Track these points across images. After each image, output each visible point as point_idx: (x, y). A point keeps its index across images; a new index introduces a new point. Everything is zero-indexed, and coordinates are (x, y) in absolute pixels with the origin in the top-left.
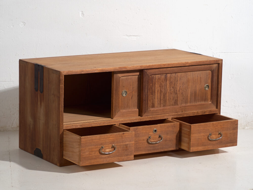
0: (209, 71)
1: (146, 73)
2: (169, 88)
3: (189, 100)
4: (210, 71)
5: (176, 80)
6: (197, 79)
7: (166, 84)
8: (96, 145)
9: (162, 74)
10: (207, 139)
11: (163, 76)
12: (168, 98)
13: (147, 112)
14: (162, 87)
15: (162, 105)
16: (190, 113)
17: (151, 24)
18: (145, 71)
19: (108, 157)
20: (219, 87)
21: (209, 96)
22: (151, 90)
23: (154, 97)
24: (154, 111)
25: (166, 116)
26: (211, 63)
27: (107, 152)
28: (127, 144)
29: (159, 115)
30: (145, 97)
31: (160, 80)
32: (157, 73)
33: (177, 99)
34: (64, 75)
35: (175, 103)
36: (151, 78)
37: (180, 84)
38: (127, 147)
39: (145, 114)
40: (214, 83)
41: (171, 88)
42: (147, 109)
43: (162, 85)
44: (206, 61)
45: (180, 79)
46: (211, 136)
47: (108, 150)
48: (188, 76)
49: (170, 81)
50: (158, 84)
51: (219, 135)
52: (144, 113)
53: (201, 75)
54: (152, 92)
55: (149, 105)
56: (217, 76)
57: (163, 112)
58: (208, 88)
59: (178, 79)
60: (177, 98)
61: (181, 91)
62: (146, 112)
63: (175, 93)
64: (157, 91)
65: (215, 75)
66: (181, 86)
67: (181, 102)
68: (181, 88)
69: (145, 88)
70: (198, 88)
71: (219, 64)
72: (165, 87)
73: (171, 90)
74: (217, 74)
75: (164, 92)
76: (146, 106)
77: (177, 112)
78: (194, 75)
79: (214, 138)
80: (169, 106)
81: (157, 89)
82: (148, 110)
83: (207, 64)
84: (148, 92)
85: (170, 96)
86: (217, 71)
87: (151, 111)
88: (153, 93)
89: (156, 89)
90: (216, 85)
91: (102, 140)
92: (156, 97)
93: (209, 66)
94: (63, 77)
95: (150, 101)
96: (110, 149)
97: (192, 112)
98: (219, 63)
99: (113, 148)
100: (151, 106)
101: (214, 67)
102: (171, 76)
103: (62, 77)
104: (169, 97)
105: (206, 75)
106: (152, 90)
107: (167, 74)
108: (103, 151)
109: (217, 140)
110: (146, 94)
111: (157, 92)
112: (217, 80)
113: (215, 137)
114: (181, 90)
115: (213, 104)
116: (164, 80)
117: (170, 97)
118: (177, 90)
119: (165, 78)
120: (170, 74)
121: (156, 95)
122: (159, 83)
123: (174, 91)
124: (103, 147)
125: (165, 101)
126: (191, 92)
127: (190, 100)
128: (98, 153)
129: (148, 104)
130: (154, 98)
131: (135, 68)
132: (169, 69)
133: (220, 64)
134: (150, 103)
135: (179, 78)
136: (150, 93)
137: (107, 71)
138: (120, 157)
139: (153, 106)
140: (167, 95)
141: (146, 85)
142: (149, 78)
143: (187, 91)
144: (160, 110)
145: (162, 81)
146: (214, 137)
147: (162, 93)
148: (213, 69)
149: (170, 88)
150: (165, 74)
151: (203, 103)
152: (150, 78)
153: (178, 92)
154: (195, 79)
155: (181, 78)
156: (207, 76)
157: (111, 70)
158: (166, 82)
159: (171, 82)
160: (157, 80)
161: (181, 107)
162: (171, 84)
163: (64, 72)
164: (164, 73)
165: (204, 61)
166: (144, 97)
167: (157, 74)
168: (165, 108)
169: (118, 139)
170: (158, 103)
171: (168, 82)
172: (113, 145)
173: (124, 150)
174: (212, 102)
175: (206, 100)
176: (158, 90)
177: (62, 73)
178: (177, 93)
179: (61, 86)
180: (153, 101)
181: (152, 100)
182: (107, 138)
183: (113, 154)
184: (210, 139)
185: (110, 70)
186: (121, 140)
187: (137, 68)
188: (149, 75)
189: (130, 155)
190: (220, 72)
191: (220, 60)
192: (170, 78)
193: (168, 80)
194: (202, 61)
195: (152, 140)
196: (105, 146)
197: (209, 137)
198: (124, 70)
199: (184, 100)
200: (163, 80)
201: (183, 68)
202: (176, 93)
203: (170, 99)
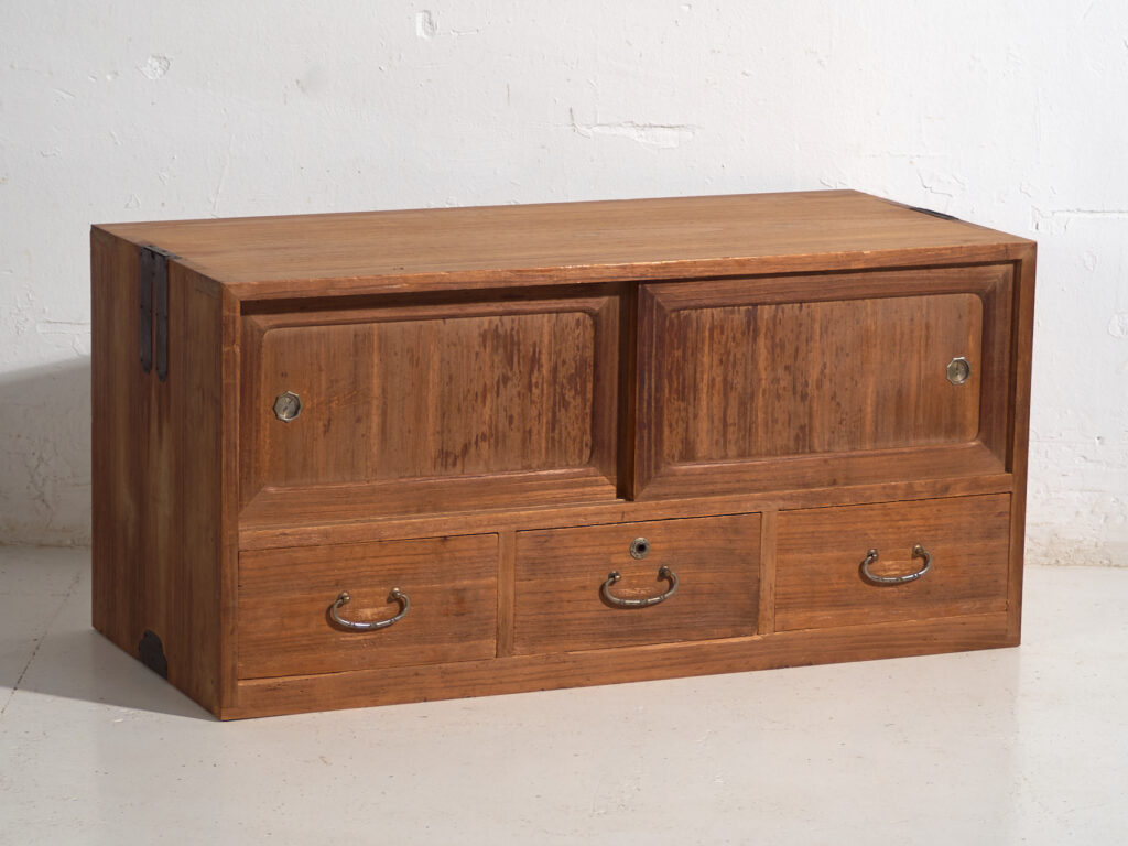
0: (967, 295)
1: (653, 297)
2: (770, 368)
3: (869, 428)
4: (974, 296)
5: (803, 337)
6: (912, 331)
7: (754, 351)
8: (311, 589)
9: (733, 306)
10: (856, 575)
11: (736, 316)
12: (761, 416)
13: (659, 479)
14: (734, 367)
15: (732, 451)
16: (871, 489)
17: (744, 73)
18: (644, 289)
19: (373, 643)
20: (1020, 370)
21: (972, 415)
22: (675, 377)
23: (691, 409)
24: (693, 474)
25: (753, 499)
26: (977, 259)
27: (363, 622)
28: (464, 590)
29: (718, 498)
30: (645, 410)
31: (722, 332)
32: (707, 302)
33: (807, 421)
34: (242, 302)
35: (801, 443)
36: (676, 321)
37: (823, 353)
38: (460, 601)
39: (647, 489)
40: (996, 354)
41: (780, 372)
42: (657, 468)
43: (731, 358)
44: (952, 248)
45: (825, 330)
46: (876, 565)
47: (368, 612)
48: (864, 314)
49: (773, 338)
50: (711, 350)
51: (914, 557)
52: (643, 485)
53: (928, 313)
54: (684, 388)
55: (665, 448)
56: (1009, 319)
57: (738, 481)
58: (967, 376)
59: (812, 328)
60: (811, 416)
61: (827, 385)
62: (649, 478)
63: (798, 398)
64: (705, 381)
65: (1001, 312)
66: (828, 364)
67: (827, 437)
68: (827, 371)
69: (646, 368)
70: (914, 376)
71: (1017, 263)
72: (750, 367)
73: (776, 380)
74: (1009, 309)
75: (744, 389)
76: (653, 452)
77: (806, 486)
78: (896, 312)
79: (890, 573)
80: (769, 454)
81: (706, 376)
82: (662, 470)
83: (959, 261)
84: (659, 389)
85: (774, 409)
86: (1010, 297)
87: (675, 475)
88: (688, 391)
89: (702, 373)
90: (1007, 362)
91: (341, 564)
92: (703, 412)
93: (970, 272)
94: (234, 308)
95: (671, 432)
96: (382, 609)
97: (884, 487)
98: (1020, 257)
99: (396, 606)
100: (677, 455)
101: (997, 277)
102: (775, 316)
103: (229, 310)
104: (766, 413)
105: (955, 315)
106: (684, 379)
107: (755, 305)
108: (347, 614)
109: (903, 582)
110: (650, 396)
111: (705, 390)
112: (1009, 338)
113: (895, 567)
114: (831, 380)
115: (991, 448)
116: (743, 333)
117: (773, 414)
118: (806, 382)
119: (749, 322)
120: (774, 307)
121: (704, 404)
122: (715, 346)
123: (794, 387)
124: (342, 598)
125: (748, 431)
126: (878, 393)
127: (876, 429)
128: (324, 622)
129: (659, 441)
130: (691, 416)
131: (593, 275)
132: (768, 281)
133: (1024, 262)
134: (672, 442)
135: (817, 327)
136: (670, 392)
137: (455, 287)
138: (432, 643)
139: (688, 454)
140: (760, 401)
141: (650, 356)
142: (664, 323)
143: (860, 385)
144: (723, 471)
145: (734, 338)
146: (890, 568)
147: (733, 396)
148: (989, 288)
149: (774, 369)
150: (746, 305)
151: (939, 442)
152: (672, 323)
153: (811, 389)
154: (898, 331)
155: (827, 327)
156: (960, 317)
157: (476, 282)
158: (751, 341)
159: (777, 341)
160: (707, 334)
161: (826, 461)
162: (778, 350)
163: (239, 286)
164: (739, 301)
165: (940, 250)
166: (641, 410)
167: (707, 307)
168: (749, 462)
169: (419, 562)
170: (712, 439)
171: (762, 342)
172: (397, 590)
173: (447, 615)
174: (987, 442)
175: (953, 428)
176: (713, 379)
177: (233, 291)
178: (807, 394)
179: (225, 349)
180: (687, 429)
181: (680, 423)
182: (363, 558)
183: (393, 628)
184: (870, 576)
185: (470, 283)
186: (435, 570)
187: (604, 275)
188: (667, 308)
189: (479, 638)
190: (1023, 301)
191: (1025, 244)
192: (771, 326)
193: (762, 335)
194: (934, 250)
195: (628, 592)
196: (355, 591)
197: (866, 568)
198: (540, 281)
199: (844, 429)
200: (739, 335)
201: (835, 278)
202: (804, 397)
203: (775, 421)
